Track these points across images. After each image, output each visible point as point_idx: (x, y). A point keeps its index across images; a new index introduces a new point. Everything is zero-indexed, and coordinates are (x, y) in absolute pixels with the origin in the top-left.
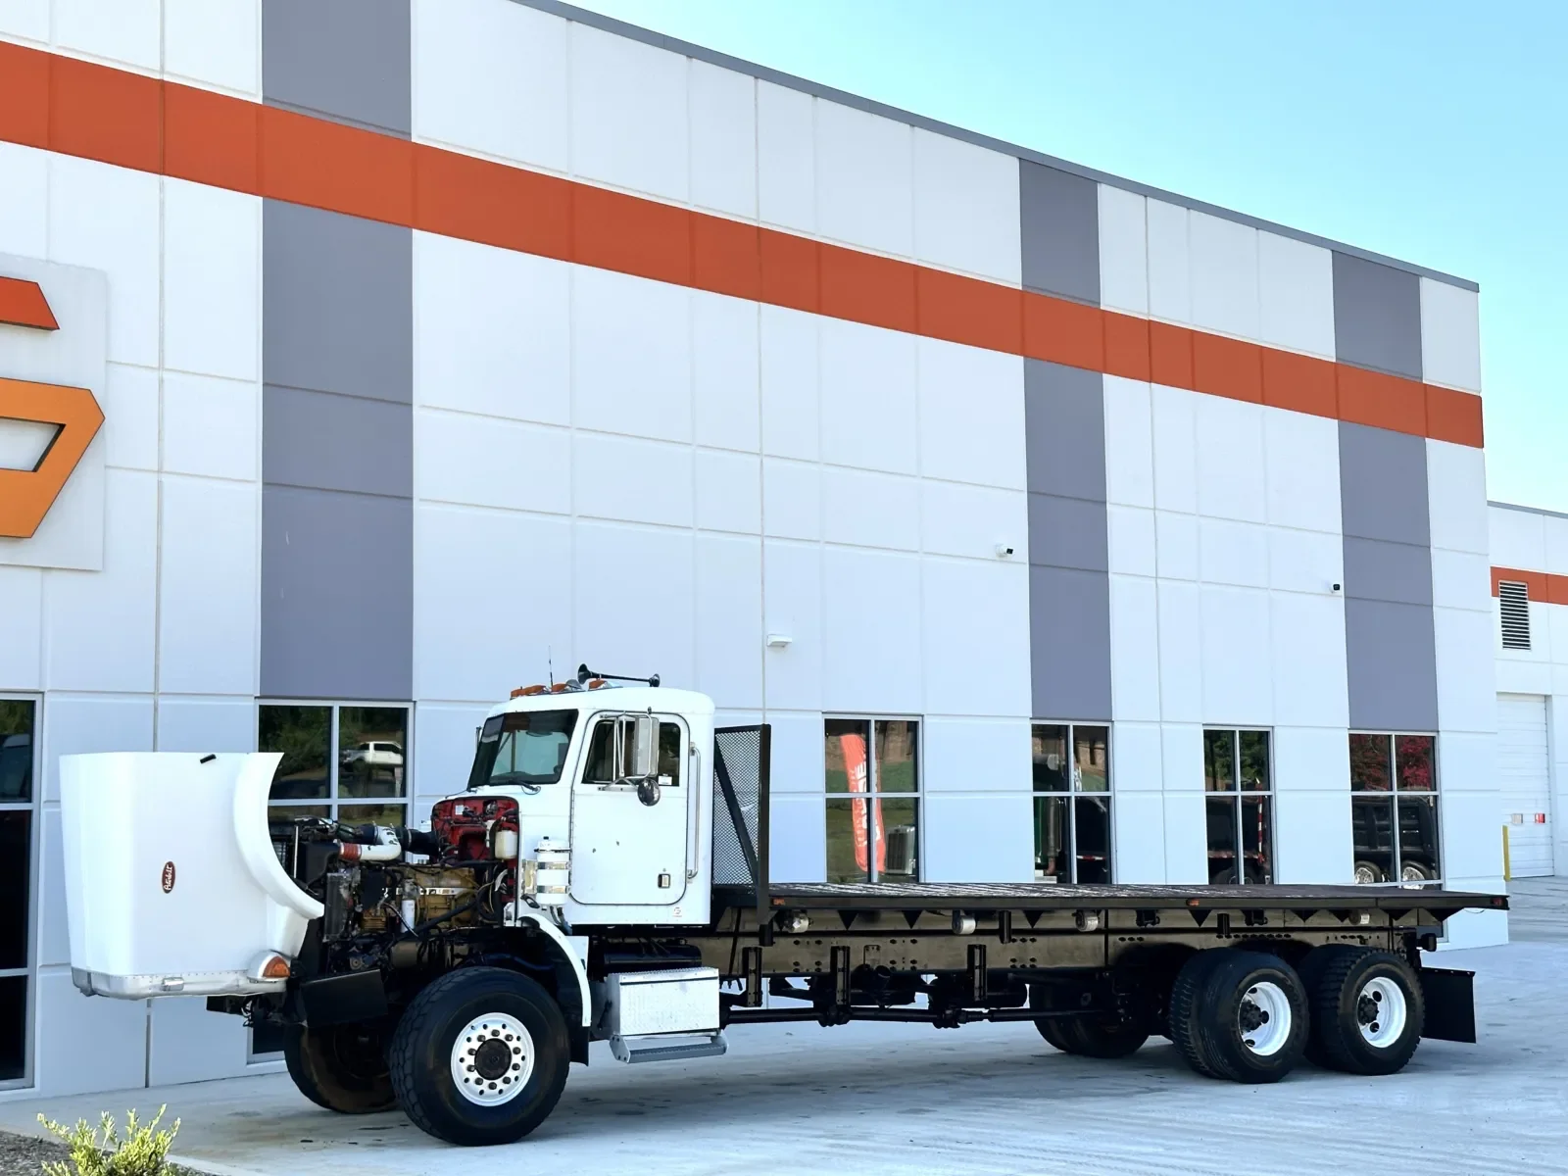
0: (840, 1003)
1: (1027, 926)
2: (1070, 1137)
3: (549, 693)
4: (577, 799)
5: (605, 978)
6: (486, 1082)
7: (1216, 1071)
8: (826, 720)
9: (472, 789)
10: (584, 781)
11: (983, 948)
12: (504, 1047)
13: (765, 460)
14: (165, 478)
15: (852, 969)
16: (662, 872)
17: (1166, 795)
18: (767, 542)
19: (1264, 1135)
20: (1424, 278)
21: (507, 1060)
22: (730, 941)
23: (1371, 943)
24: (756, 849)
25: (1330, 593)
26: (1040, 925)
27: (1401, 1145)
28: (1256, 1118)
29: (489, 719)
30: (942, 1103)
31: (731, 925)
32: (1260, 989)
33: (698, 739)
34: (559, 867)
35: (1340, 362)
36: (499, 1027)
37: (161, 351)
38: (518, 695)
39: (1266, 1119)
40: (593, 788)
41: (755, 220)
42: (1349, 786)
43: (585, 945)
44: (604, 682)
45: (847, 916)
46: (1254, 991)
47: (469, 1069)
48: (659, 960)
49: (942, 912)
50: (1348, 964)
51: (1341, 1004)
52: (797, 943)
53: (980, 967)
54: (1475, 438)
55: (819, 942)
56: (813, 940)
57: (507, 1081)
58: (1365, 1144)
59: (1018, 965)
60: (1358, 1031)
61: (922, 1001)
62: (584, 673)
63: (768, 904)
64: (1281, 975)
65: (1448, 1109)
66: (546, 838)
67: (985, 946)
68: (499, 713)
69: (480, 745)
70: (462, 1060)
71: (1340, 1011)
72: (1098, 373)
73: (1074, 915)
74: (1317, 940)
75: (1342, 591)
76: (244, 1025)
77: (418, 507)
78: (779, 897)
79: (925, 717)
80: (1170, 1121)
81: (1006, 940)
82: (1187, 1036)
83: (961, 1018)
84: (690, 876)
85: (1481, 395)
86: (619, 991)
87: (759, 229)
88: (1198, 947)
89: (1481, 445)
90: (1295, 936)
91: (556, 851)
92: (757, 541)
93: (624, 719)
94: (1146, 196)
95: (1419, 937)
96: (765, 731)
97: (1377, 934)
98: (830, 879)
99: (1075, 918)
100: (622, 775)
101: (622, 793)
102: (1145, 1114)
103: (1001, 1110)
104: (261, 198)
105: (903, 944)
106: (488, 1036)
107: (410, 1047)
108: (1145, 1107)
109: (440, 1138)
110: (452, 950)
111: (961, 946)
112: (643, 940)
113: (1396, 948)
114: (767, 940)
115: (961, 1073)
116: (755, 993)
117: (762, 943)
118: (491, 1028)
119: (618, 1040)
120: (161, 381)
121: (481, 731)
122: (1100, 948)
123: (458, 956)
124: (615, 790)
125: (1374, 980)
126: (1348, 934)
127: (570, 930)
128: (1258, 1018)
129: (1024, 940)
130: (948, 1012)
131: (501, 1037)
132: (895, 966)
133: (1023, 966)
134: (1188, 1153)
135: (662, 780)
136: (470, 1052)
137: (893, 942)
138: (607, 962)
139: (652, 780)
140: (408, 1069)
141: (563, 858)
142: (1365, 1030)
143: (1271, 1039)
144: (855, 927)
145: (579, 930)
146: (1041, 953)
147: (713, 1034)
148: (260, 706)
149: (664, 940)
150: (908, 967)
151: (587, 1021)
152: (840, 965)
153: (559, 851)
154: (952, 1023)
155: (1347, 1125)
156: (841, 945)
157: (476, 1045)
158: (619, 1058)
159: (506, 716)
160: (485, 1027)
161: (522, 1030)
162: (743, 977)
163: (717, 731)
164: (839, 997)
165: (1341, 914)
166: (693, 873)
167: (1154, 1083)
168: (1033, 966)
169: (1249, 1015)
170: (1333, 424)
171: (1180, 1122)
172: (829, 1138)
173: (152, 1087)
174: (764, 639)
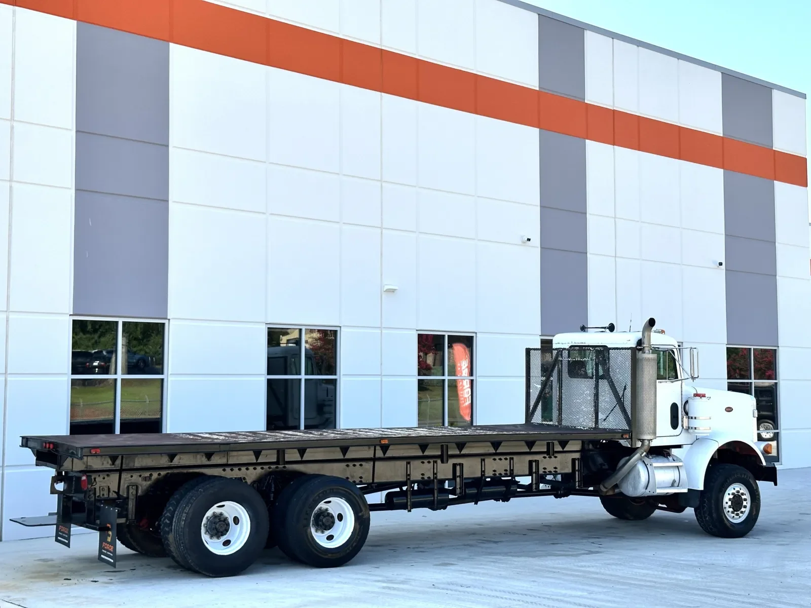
2: (532, 583)
8: (418, 334)
13: (384, 184)
14: (14, 184)
18: (384, 231)
19: (653, 584)
20: (774, 90)
25: (716, 267)
27: (735, 592)
28: (650, 572)
35: (725, 136)
37: (13, 110)
39: (656, 573)
41: (380, 45)
42: (726, 377)
54: (803, 182)
58: (715, 592)
65: (770, 568)
72: (582, 139)
75: (724, 266)
77: (172, 206)
79: (478, 334)
80: (597, 573)
87: (381, 50)
89: (806, 185)
92: (379, 231)
94: (613, 38)
98: (420, 425)
102: (583, 569)
103: (497, 564)
104: (76, 21)
108: (583, 564)
120: (12, 128)
134: (602, 596)
148: (73, 320)
155: (705, 578)
167: (594, 548)
170: (721, 172)
171: (603, 574)
172: (383, 582)
173: (5, 541)
174: (382, 287)
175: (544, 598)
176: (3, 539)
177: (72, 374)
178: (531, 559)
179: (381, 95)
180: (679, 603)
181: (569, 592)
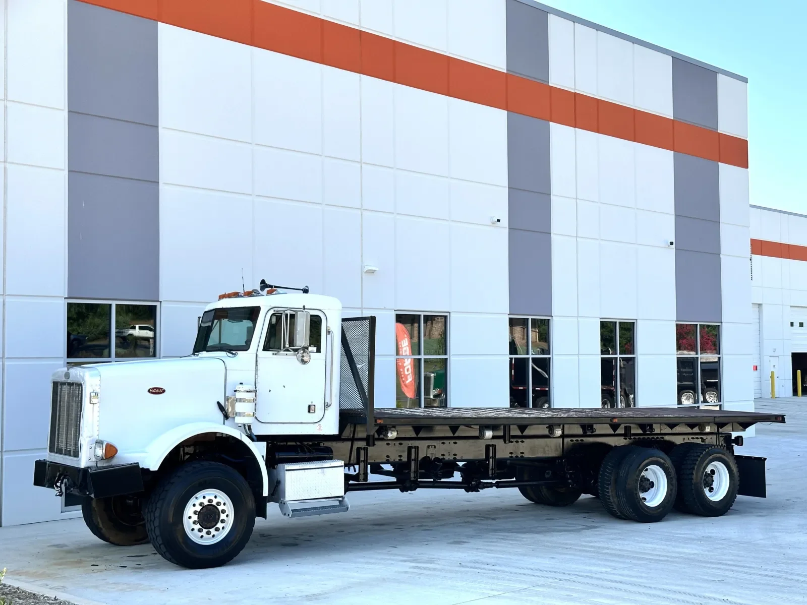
0: (413, 479)
1: (519, 433)
3: (242, 297)
4: (260, 360)
5: (275, 466)
6: (205, 531)
7: (626, 516)
8: (396, 314)
9: (196, 354)
10: (265, 349)
11: (494, 446)
12: (216, 510)
13: (363, 165)
14: (8, 165)
15: (419, 459)
16: (310, 404)
17: (580, 357)
18: (364, 212)
19: (666, 558)
20: (720, 74)
21: (217, 517)
22: (349, 443)
23: (707, 442)
24: (366, 391)
25: (668, 246)
26: (526, 433)
29: (205, 312)
30: (471, 537)
31: (350, 435)
32: (651, 469)
33: (332, 325)
34: (249, 401)
35: (675, 119)
36: (212, 498)
37: (6, 89)
38: (223, 298)
40: (269, 353)
41: (358, 26)
43: (264, 447)
44: (276, 290)
45: (417, 429)
46: (647, 470)
47: (194, 523)
48: (308, 455)
49: (472, 426)
50: (699, 454)
51: (694, 476)
52: (388, 444)
53: (492, 457)
54: (744, 164)
55: (401, 444)
56: (397, 443)
57: (217, 529)
58: (726, 564)
59: (514, 456)
60: (703, 492)
61: (457, 477)
62: (264, 285)
63: (374, 423)
64: (662, 461)
65: (763, 539)
66: (241, 384)
67: (495, 445)
68: (212, 308)
69: (200, 328)
70: (190, 518)
71: (694, 481)
72: (547, 122)
73: (547, 428)
74: (678, 440)
75: (674, 246)
76: (56, 496)
77: (162, 187)
78: (380, 418)
79: (451, 314)
80: (608, 549)
81: (507, 442)
82: (609, 496)
83: (480, 486)
84: (327, 406)
85: (747, 140)
86: (285, 473)
87: (360, 31)
88: (613, 445)
89: (747, 167)
90: (667, 438)
91: (247, 391)
92: (359, 212)
93: (289, 312)
94: (574, 22)
95: (733, 438)
96: (372, 320)
97: (711, 436)
99: (548, 429)
100: (287, 346)
101: (286, 356)
103: (507, 542)
105: (449, 444)
106: (206, 503)
107: (158, 510)
109: (177, 564)
110: (184, 450)
111: (482, 444)
112: (298, 443)
113: (720, 444)
114: (371, 443)
115: (479, 517)
116: (364, 474)
117: (368, 444)
118: (208, 498)
119: (284, 504)
120: (6, 108)
121: (201, 319)
122: (560, 446)
123: (187, 454)
124: (283, 355)
125: (712, 463)
126: (694, 437)
127: (255, 438)
128: (648, 485)
129: (517, 442)
130: (473, 483)
131: (214, 503)
132: (444, 457)
133: (517, 457)
134: (626, 572)
135: (311, 349)
136: (195, 513)
137: (443, 443)
138: (277, 457)
139: (305, 349)
140: (157, 523)
141: (251, 396)
142: (706, 490)
143: (655, 498)
144: (421, 435)
145: (260, 438)
146: (527, 449)
147: (340, 499)
148: (68, 303)
149: (310, 443)
150: (451, 458)
151: (266, 493)
152: (413, 457)
153: (250, 391)
154: (475, 489)
155: (710, 551)
156: (413, 445)
157: (198, 508)
158: (285, 514)
159: (216, 310)
160: (204, 497)
161: (226, 498)
162: (356, 465)
163: (343, 320)
164: (412, 475)
165: (692, 426)
166: (329, 404)
167: (590, 523)
168: (522, 456)
169: (643, 484)
170: (671, 154)
171: (613, 549)
172: (411, 562)
173: (5, 527)
174: (362, 267)
175: (574, 575)
176: (3, 524)
177: (68, 357)
178: (536, 535)
179: (360, 77)
180: (703, 577)
181: (593, 569)
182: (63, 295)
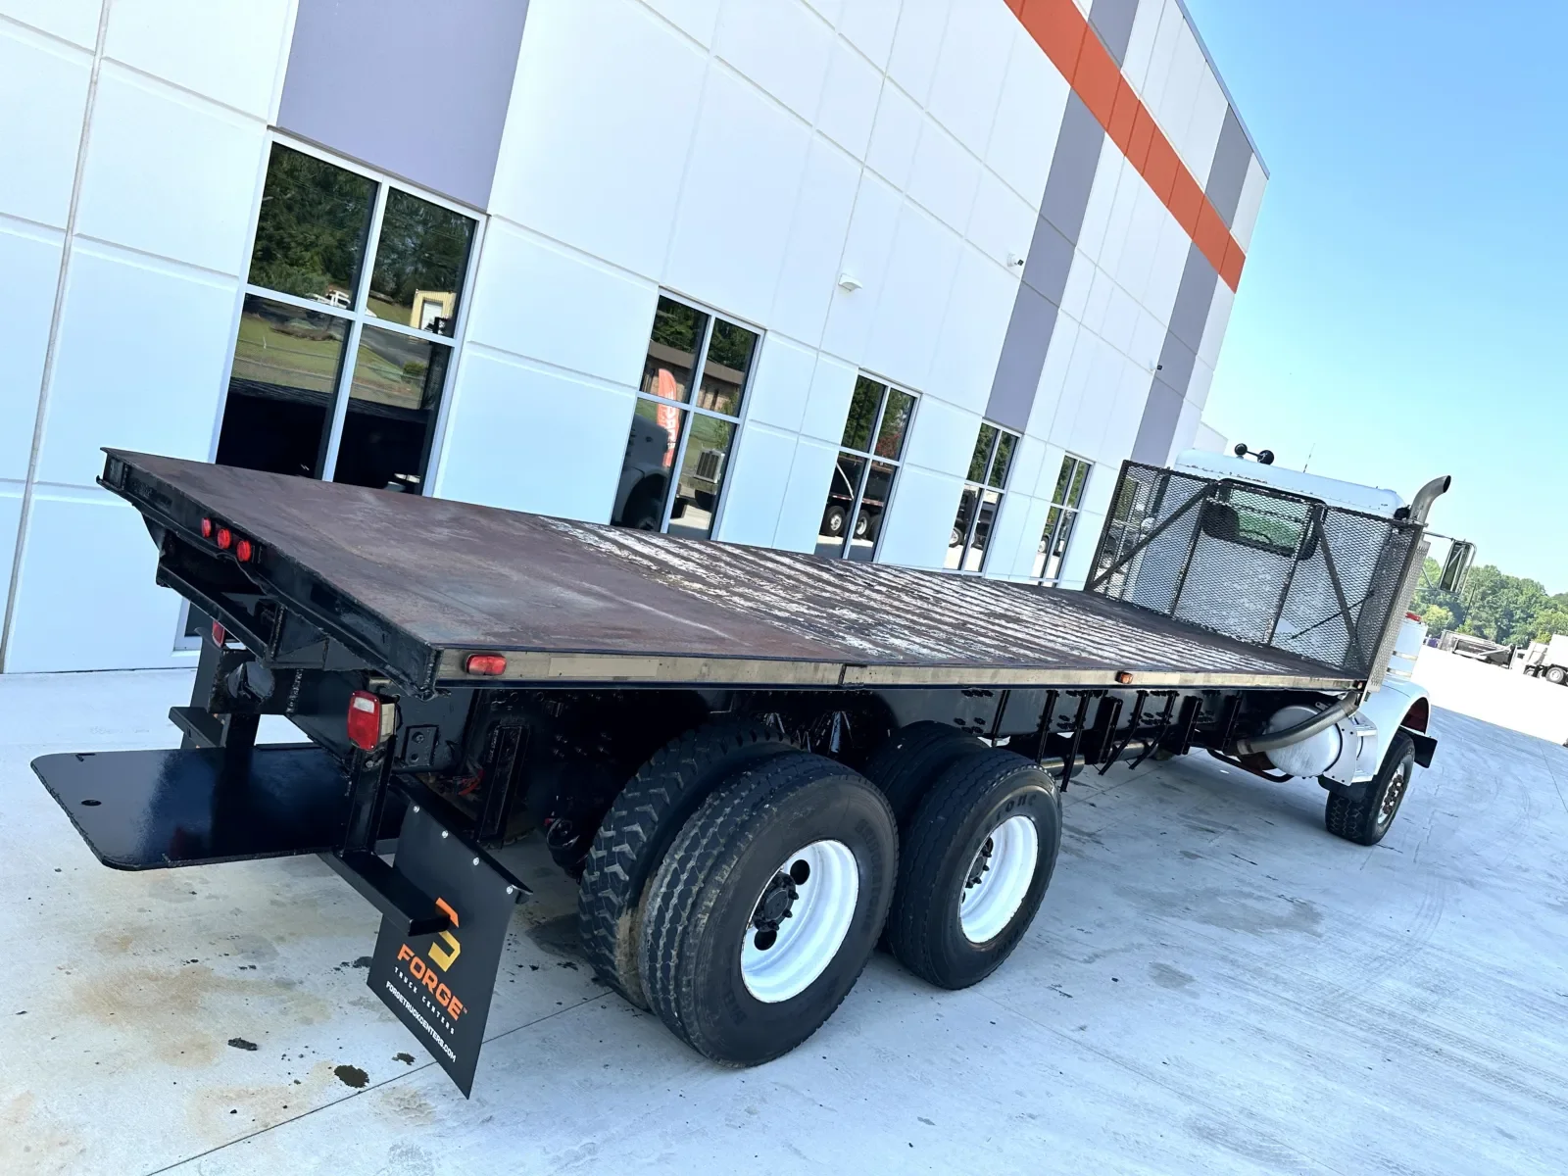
85: (1246, 255)
182: (266, 118)
